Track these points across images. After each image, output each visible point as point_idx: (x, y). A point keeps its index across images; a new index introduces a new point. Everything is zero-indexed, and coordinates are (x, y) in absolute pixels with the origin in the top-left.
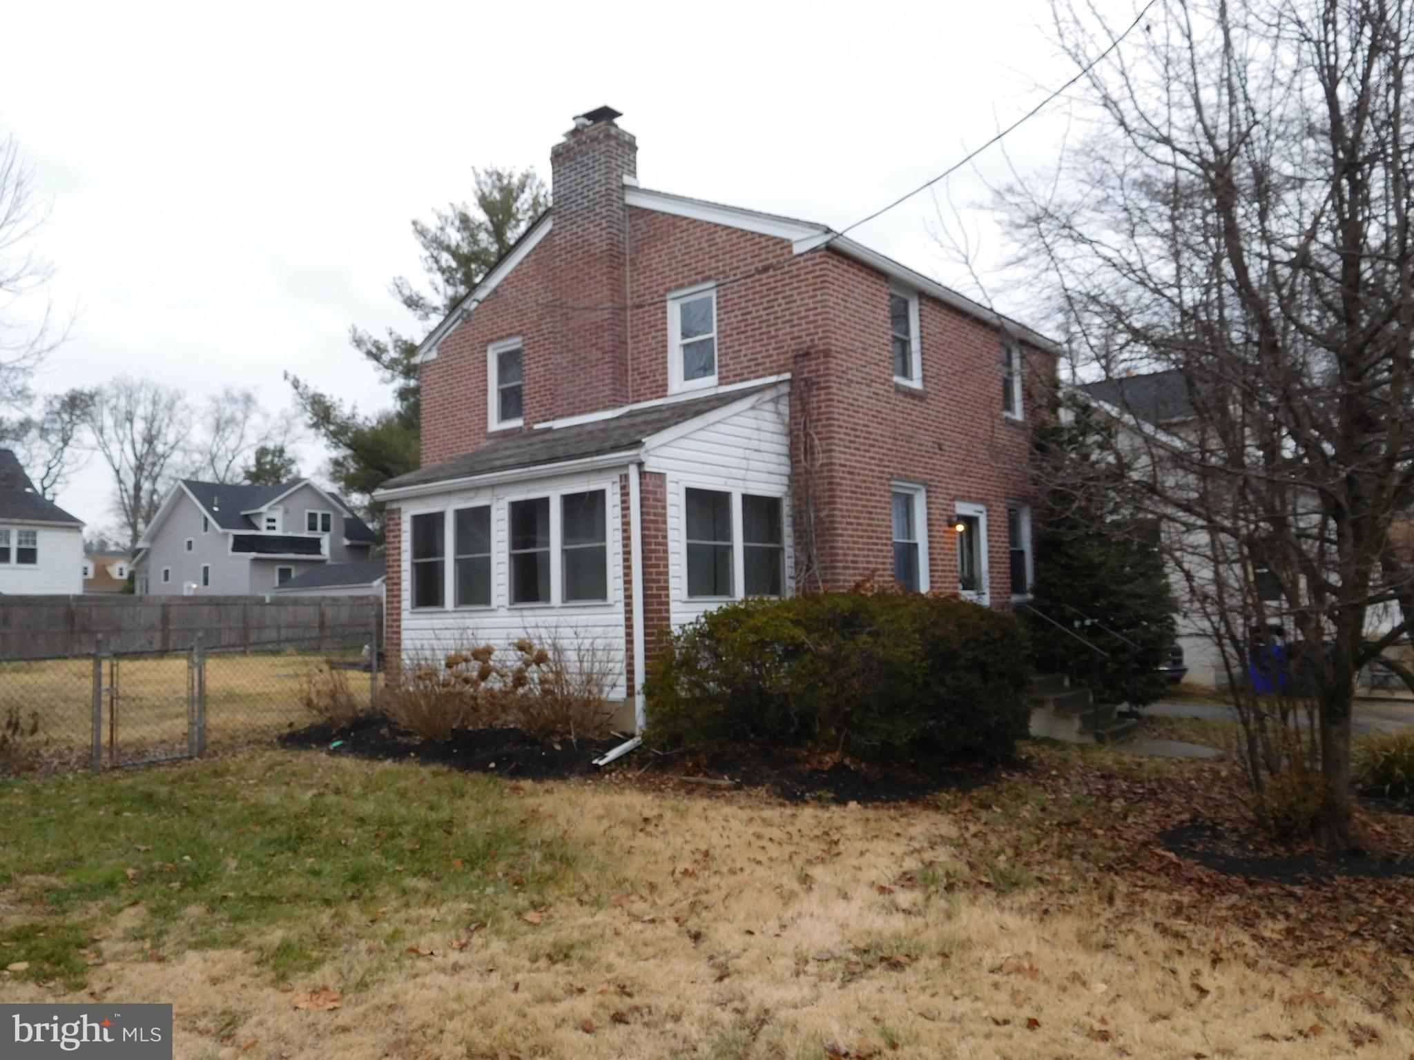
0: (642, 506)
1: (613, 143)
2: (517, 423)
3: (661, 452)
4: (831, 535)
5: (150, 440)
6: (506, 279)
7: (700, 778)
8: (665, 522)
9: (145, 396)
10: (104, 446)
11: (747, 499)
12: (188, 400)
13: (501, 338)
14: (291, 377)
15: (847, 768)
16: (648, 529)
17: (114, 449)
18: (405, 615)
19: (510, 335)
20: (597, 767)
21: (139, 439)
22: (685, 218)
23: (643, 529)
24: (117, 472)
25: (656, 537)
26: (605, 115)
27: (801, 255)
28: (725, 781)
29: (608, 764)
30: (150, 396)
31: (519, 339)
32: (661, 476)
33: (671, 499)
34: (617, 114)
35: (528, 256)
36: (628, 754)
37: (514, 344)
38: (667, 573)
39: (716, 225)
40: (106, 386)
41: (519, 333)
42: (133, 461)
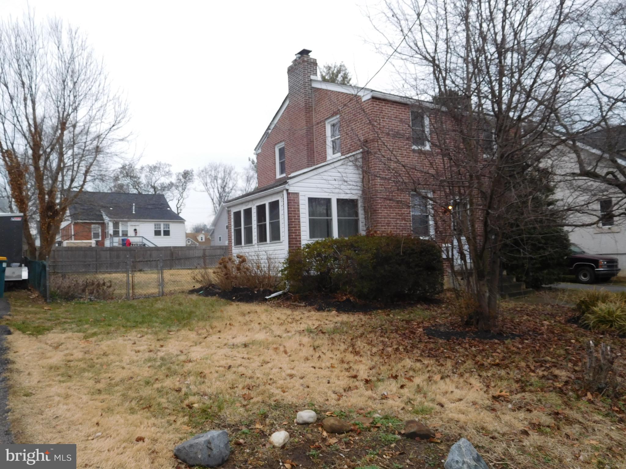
0: (288, 205)
1: (306, 64)
2: (284, 175)
3: (294, 185)
4: (376, 213)
5: (224, 188)
6: (279, 120)
7: (296, 303)
8: (299, 211)
9: (221, 169)
10: (208, 190)
11: (338, 200)
12: (236, 170)
13: (279, 143)
14: (251, 160)
15: (350, 300)
16: (291, 214)
17: (211, 190)
18: (233, 248)
19: (281, 142)
20: (266, 299)
21: (219, 187)
22: (330, 91)
23: (288, 214)
24: (213, 200)
25: (295, 216)
26: (305, 53)
27: (364, 101)
28: (303, 304)
29: (270, 298)
30: (223, 169)
31: (283, 143)
32: (297, 194)
33: (301, 202)
34: (309, 52)
35: (285, 110)
36: (280, 295)
37: (282, 145)
38: (300, 230)
39: (339, 92)
40: (207, 167)
41: (283, 141)
42: (218, 195)
